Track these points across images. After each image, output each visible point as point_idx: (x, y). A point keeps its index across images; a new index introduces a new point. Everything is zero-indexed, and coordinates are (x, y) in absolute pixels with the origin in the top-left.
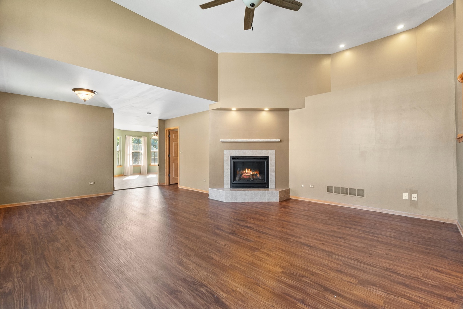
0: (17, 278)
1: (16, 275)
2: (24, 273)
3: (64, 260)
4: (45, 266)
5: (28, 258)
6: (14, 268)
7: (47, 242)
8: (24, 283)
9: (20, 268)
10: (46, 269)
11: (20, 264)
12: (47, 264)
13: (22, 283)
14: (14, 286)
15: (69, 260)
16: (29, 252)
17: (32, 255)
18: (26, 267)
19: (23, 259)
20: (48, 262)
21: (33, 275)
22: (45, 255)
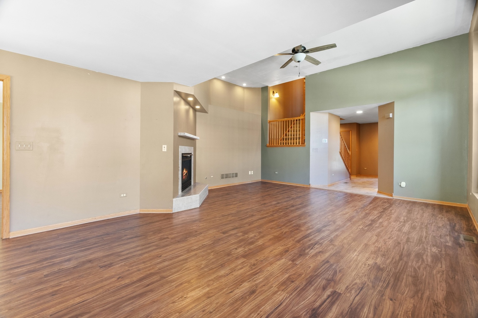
0: (428, 251)
1: (429, 254)
2: (422, 252)
3: (390, 244)
4: (406, 248)
5: (414, 262)
6: (429, 260)
7: (386, 270)
8: (424, 246)
9: (425, 257)
10: (406, 246)
11: (423, 260)
12: (403, 249)
13: (425, 247)
14: (431, 248)
15: (387, 243)
16: (410, 269)
17: (410, 264)
18: (419, 256)
19: (420, 264)
20: (402, 249)
21: (417, 247)
22: (399, 256)
